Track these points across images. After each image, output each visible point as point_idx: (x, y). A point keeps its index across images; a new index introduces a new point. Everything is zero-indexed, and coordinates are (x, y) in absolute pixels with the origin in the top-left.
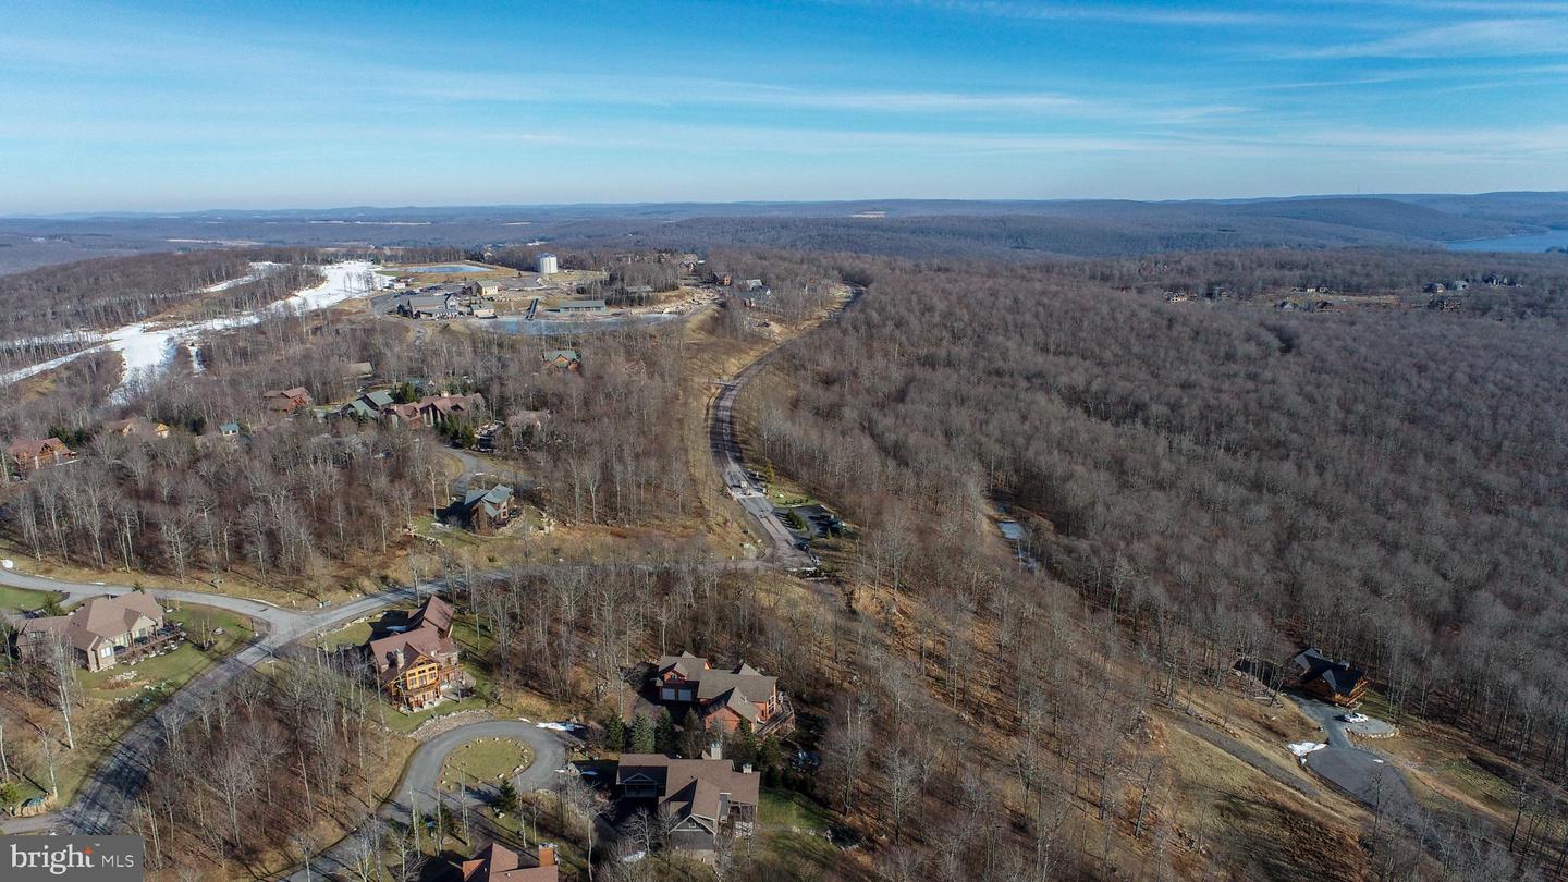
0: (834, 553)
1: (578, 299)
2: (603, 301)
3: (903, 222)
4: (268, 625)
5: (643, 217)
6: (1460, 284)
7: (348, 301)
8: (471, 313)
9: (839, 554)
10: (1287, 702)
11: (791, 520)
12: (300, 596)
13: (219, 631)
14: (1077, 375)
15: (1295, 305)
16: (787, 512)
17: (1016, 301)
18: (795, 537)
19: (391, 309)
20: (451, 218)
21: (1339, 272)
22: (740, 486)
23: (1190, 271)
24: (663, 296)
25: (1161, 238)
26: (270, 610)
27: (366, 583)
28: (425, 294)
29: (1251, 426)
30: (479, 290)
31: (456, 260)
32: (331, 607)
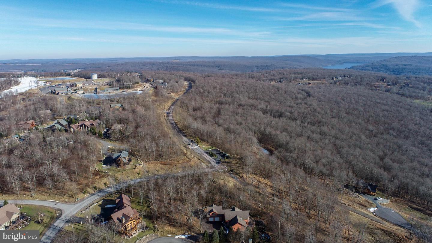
0: (230, 164)
1: (109, 87)
2: (119, 88)
3: (187, 63)
4: (60, 210)
5: (108, 62)
6: (339, 77)
7: (31, 90)
8: (76, 93)
9: (231, 164)
10: (362, 197)
11: (211, 154)
12: (67, 197)
13: (42, 214)
14: (263, 105)
15: (302, 84)
16: (209, 152)
17: (236, 84)
18: (215, 160)
19: (48, 92)
20: (48, 63)
21: (310, 75)
22: (190, 145)
23: (274, 75)
24: (136, 85)
25: (256, 67)
26: (58, 204)
27: (89, 190)
28: (58, 87)
29: (312, 117)
30: (76, 85)
31: (62, 76)
32: (80, 201)
